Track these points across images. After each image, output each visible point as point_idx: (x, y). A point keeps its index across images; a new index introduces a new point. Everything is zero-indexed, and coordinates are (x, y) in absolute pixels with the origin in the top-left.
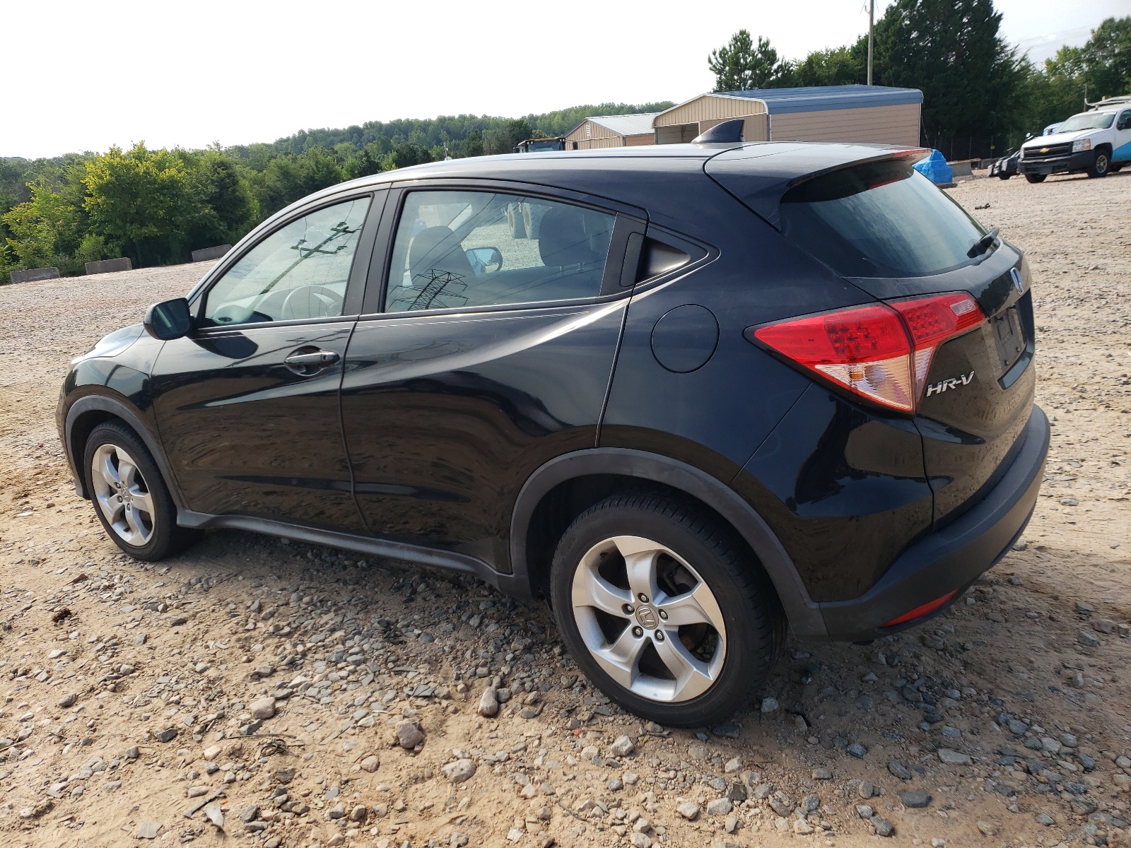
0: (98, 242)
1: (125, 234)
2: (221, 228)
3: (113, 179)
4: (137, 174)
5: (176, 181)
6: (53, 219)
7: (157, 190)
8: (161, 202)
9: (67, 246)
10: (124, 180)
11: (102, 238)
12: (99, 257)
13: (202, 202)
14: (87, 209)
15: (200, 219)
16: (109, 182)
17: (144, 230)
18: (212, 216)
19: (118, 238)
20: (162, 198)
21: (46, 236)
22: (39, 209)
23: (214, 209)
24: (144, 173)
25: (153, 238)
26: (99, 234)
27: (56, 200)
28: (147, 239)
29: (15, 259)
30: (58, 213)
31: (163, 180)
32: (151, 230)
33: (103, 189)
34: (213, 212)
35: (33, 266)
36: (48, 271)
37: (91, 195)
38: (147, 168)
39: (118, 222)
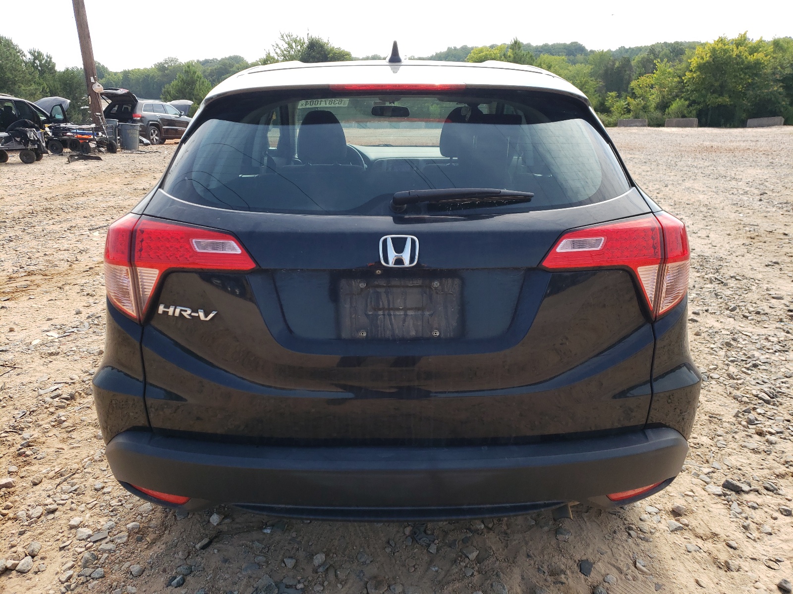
0: (683, 105)
1: (704, 101)
2: (784, 103)
3: (711, 60)
4: (730, 57)
5: (761, 63)
6: (662, 86)
7: (742, 69)
8: (741, 79)
9: (663, 106)
10: (718, 61)
11: (687, 103)
12: (680, 116)
13: (776, 81)
14: (685, 81)
15: (768, 95)
16: (707, 62)
17: (720, 100)
18: (780, 93)
19: (699, 104)
20: (742, 76)
21: (654, 98)
22: (657, 79)
23: (783, 87)
24: (736, 55)
25: (724, 106)
26: (686, 100)
27: (669, 73)
28: (720, 106)
29: (629, 111)
30: (667, 82)
31: (749, 62)
32: (726, 100)
33: (701, 67)
34: (781, 90)
35: (636, 117)
36: (641, 122)
37: (691, 71)
38: (740, 52)
39: (704, 92)
